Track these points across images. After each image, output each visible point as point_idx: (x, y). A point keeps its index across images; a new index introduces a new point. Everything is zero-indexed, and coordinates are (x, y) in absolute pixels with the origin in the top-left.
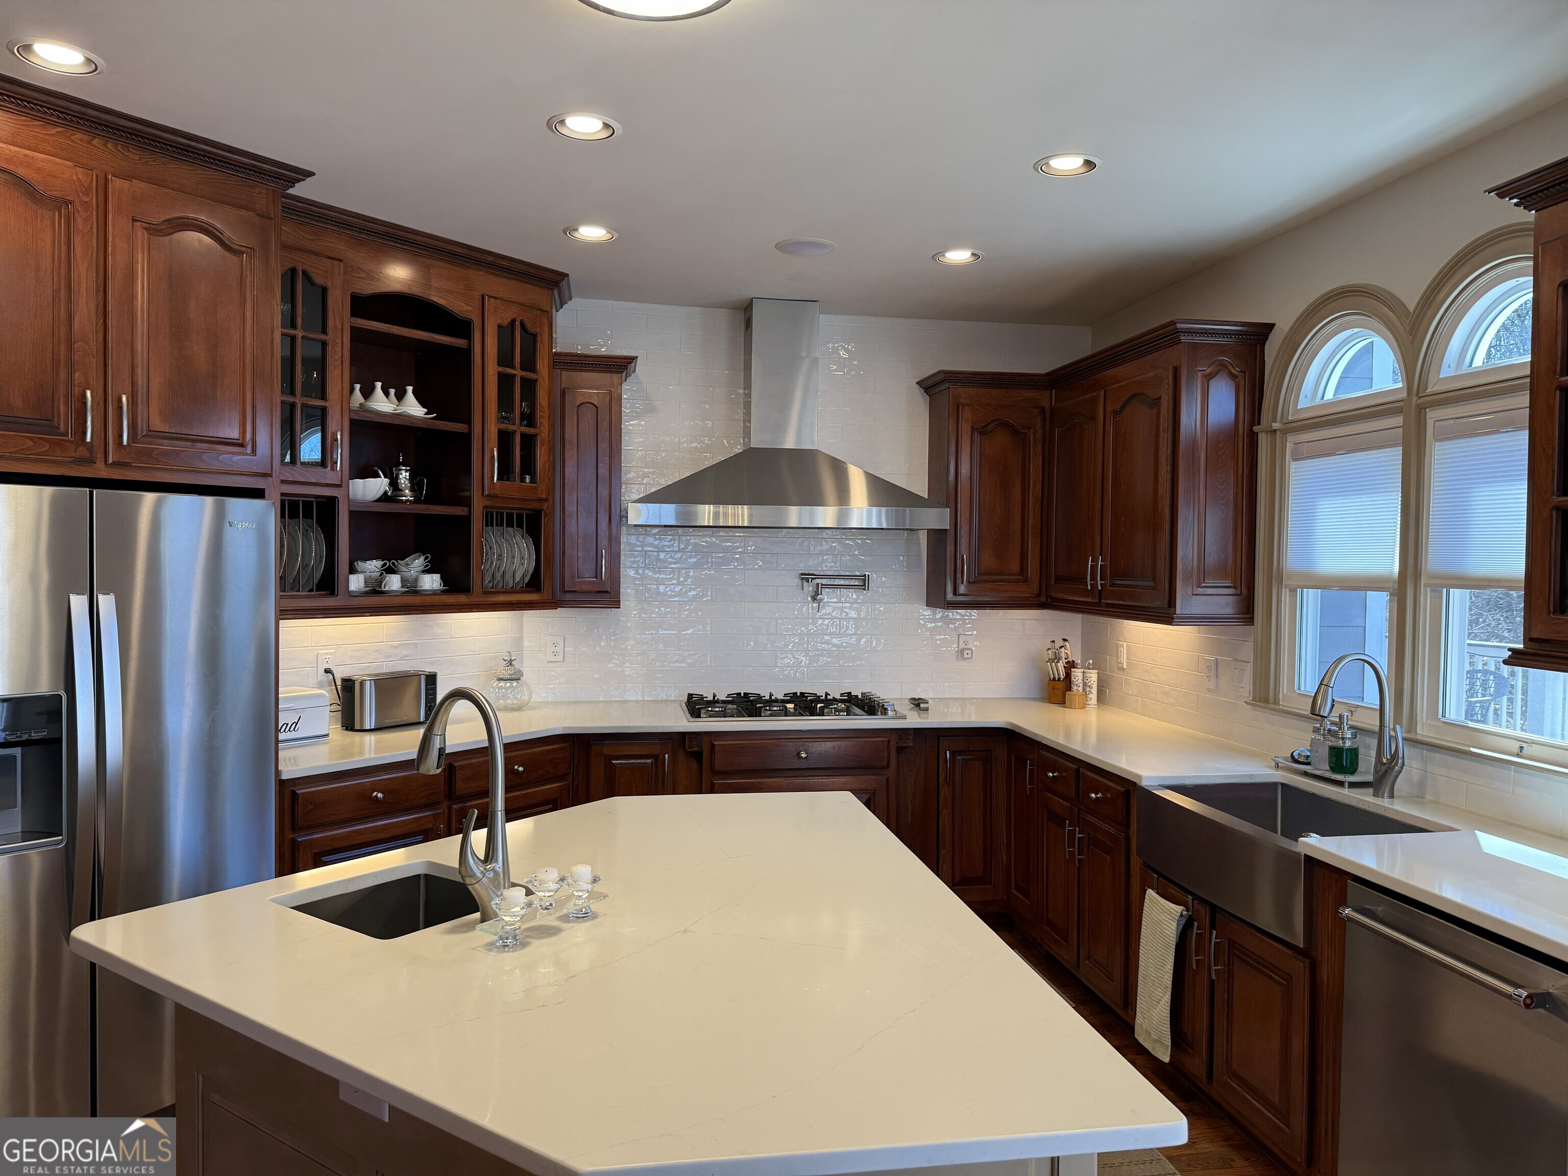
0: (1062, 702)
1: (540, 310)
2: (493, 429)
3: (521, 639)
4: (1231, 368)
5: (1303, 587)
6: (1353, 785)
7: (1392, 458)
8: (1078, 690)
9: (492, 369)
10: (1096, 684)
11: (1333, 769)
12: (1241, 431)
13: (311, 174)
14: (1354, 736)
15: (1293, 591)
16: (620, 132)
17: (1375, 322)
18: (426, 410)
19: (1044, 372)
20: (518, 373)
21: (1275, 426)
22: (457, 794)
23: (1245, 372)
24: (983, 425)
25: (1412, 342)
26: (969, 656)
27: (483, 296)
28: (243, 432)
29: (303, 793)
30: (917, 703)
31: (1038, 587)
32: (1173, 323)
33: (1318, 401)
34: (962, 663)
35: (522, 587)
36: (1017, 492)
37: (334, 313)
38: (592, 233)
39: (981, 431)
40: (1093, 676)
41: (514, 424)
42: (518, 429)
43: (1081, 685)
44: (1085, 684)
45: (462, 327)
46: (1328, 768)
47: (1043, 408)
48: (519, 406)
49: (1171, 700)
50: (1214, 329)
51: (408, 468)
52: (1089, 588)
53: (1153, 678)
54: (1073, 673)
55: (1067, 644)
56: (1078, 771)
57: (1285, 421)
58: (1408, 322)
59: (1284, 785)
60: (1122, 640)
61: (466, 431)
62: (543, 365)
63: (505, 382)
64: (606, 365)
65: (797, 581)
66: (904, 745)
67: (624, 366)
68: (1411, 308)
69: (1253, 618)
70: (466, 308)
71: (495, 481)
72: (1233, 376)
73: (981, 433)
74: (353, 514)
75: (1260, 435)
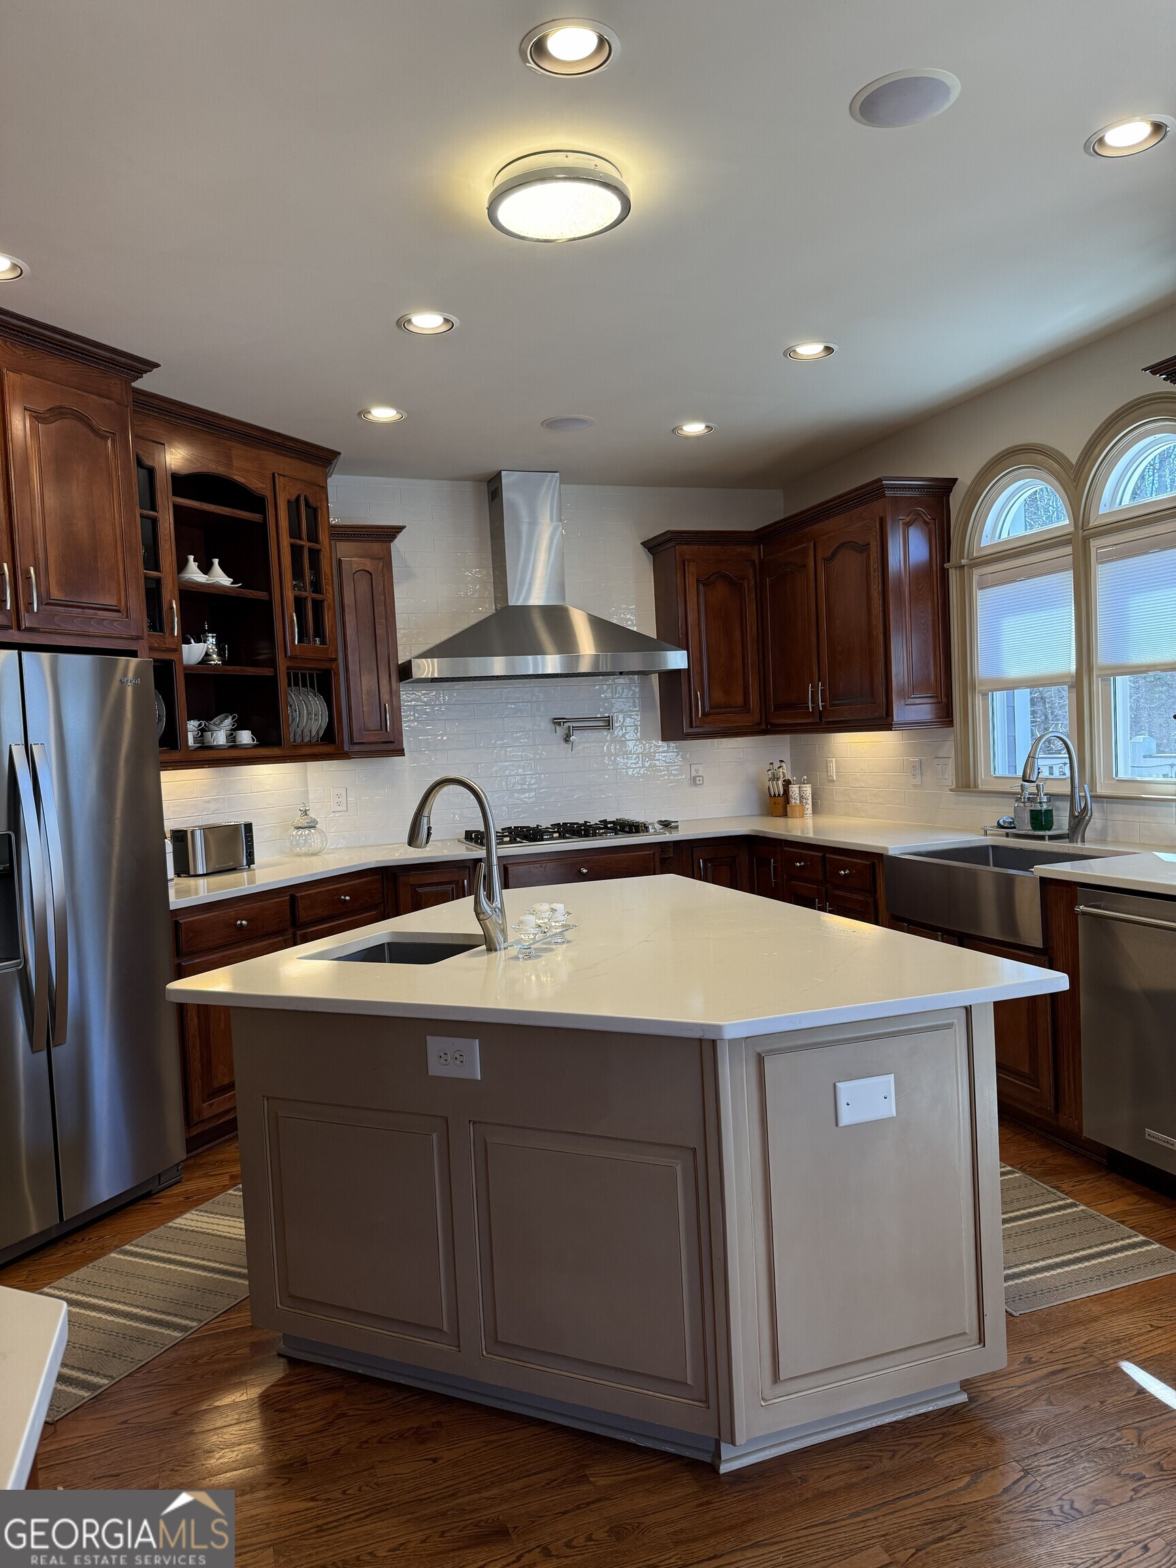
0: (785, 814)
1: (319, 486)
2: (290, 595)
3: (307, 792)
4: (924, 516)
5: (993, 691)
6: (1052, 838)
7: (1065, 581)
8: (795, 803)
9: (286, 541)
10: (810, 796)
11: (1034, 828)
12: (934, 568)
13: (157, 365)
14: (1049, 800)
15: (985, 695)
16: (458, 324)
17: (1043, 474)
18: (232, 580)
19: (753, 530)
20: (305, 543)
21: (964, 562)
22: (301, 921)
23: (935, 519)
24: (706, 577)
25: (1076, 487)
26: (701, 782)
27: (273, 474)
28: (119, 600)
29: (185, 923)
30: (666, 824)
31: (759, 716)
32: (880, 480)
33: (996, 540)
34: (694, 789)
35: (318, 741)
36: (737, 634)
37: (161, 493)
38: (383, 414)
39: (706, 582)
40: (808, 789)
41: (305, 591)
42: (308, 594)
43: (798, 798)
44: (801, 797)
45: (255, 502)
46: (1031, 828)
47: (754, 561)
48: (308, 575)
49: (880, 800)
50: (904, 484)
51: (215, 635)
52: (811, 710)
53: (863, 784)
54: (790, 789)
55: (783, 764)
56: (824, 857)
57: (970, 558)
58: (1072, 471)
59: (994, 847)
60: (831, 756)
61: (267, 598)
62: (324, 536)
63: (296, 551)
64: (377, 535)
65: (551, 726)
66: (666, 856)
67: (393, 535)
68: (1074, 461)
69: (952, 721)
70: (260, 485)
71: (296, 643)
72: (926, 523)
73: (704, 585)
74: (186, 676)
75: (950, 570)
